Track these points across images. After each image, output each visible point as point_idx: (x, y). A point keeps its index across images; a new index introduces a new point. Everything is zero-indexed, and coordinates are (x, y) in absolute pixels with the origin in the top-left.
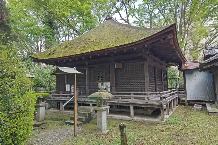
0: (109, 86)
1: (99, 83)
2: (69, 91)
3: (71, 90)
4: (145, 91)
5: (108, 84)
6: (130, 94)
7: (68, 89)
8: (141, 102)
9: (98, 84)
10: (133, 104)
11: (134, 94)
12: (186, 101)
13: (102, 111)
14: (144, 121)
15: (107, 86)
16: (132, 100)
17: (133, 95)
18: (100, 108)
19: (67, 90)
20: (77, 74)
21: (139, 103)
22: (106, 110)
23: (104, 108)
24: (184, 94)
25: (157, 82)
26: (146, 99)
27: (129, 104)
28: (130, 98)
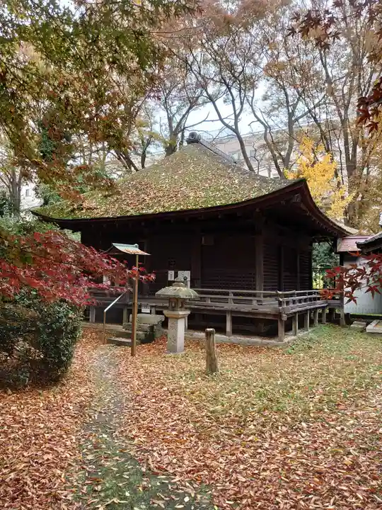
0: (189, 279)
1: (169, 272)
4: (255, 289)
5: (187, 274)
6: (227, 294)
8: (245, 308)
9: (167, 273)
10: (232, 312)
11: (235, 294)
12: (342, 316)
13: (177, 319)
14: (248, 342)
15: (185, 279)
16: (230, 304)
17: (231, 296)
18: (175, 313)
20: (140, 255)
21: (242, 310)
22: (183, 317)
23: (181, 313)
24: (338, 302)
25: (284, 274)
26: (255, 303)
27: (225, 311)
28: (226, 301)
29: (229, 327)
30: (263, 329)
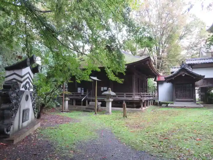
2: (80, 92)
3: (81, 92)
6: (123, 94)
8: (130, 99)
10: (125, 100)
11: (126, 94)
12: (158, 102)
16: (124, 98)
17: (125, 95)
18: (109, 100)
19: (78, 92)
25: (140, 88)
26: (133, 97)
27: (123, 100)
28: (123, 96)
30: (135, 106)
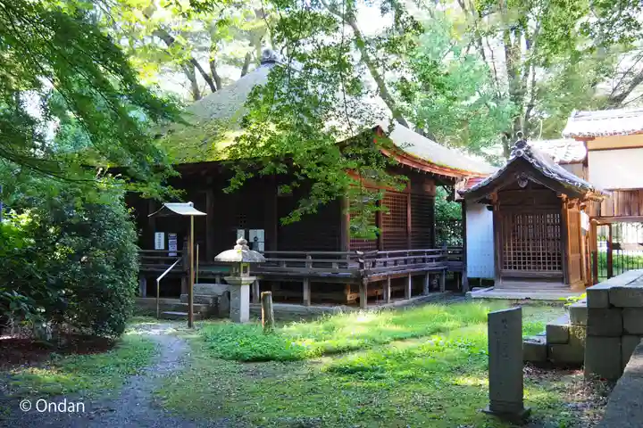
0: (262, 239)
3: (167, 247)
5: (260, 233)
7: (159, 245)
9: (236, 232)
10: (310, 277)
11: (314, 257)
12: (463, 279)
13: (240, 285)
15: (256, 239)
16: (307, 269)
17: (309, 259)
18: (237, 278)
19: (157, 247)
20: (196, 217)
21: (321, 275)
22: (247, 283)
23: (245, 279)
24: (461, 263)
26: (335, 267)
27: (301, 278)
29: (306, 295)
